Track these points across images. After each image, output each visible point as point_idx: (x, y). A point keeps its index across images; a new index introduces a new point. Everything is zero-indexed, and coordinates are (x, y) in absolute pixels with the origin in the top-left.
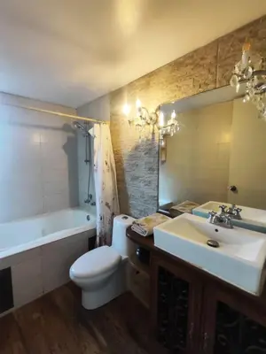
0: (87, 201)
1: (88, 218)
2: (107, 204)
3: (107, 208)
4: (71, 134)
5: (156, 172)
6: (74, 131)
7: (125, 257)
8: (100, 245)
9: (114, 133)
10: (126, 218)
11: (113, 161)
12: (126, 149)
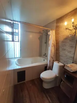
0: (44, 55)
1: (44, 60)
2: (52, 57)
3: (52, 58)
4: (41, 35)
5: (74, 48)
6: (42, 34)
7: (57, 75)
8: (48, 70)
9: (57, 34)
10: (59, 63)
11: (55, 43)
12: (61, 39)
